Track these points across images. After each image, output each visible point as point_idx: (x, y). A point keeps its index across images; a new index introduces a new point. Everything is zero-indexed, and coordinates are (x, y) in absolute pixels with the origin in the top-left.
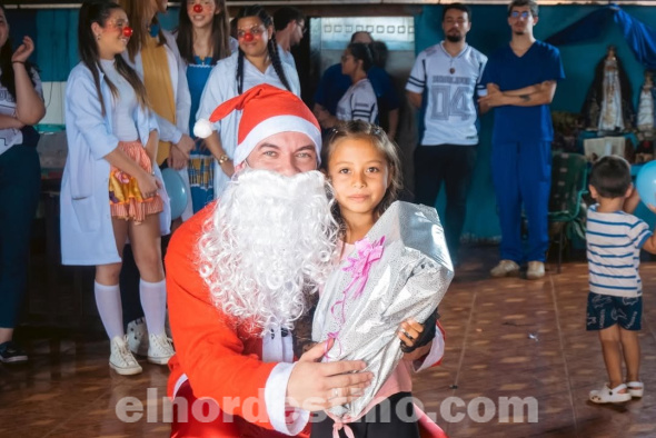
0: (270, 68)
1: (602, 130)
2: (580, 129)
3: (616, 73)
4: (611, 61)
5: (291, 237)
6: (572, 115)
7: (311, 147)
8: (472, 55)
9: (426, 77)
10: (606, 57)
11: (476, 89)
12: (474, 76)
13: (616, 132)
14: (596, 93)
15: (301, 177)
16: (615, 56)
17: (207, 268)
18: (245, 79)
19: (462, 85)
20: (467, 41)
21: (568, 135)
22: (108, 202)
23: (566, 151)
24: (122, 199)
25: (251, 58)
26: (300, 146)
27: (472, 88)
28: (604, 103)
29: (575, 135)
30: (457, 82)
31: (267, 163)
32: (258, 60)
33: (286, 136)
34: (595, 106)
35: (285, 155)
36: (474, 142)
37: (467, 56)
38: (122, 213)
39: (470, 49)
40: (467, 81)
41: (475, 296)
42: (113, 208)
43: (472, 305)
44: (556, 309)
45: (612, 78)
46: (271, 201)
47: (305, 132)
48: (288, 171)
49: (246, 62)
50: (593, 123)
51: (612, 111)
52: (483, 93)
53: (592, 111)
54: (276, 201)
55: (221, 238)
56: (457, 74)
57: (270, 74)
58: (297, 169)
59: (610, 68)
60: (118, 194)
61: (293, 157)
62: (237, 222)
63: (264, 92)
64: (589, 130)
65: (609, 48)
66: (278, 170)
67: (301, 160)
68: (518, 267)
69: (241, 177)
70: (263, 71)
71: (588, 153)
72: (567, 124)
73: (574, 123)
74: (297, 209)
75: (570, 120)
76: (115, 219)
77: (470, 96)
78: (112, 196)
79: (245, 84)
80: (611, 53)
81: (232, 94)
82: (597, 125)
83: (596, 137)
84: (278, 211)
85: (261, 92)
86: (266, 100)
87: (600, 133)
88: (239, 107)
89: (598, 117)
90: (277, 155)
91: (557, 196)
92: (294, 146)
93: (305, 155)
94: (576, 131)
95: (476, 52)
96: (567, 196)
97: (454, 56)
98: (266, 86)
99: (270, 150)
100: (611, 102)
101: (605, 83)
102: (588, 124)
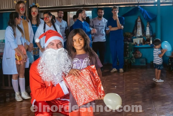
0: (52, 26)
1: (138, 36)
2: (132, 36)
3: (140, 22)
4: (139, 20)
5: (58, 63)
6: (130, 33)
7: (61, 43)
8: (104, 20)
9: (93, 25)
10: (138, 19)
11: (105, 28)
12: (105, 25)
13: (141, 37)
14: (136, 27)
15: (59, 49)
16: (140, 18)
17: (41, 71)
18: (46, 29)
19: (102, 27)
20: (103, 17)
21: (129, 38)
22: (15, 61)
23: (129, 42)
24: (19, 60)
25: (47, 24)
26: (58, 43)
27: (104, 28)
28: (138, 30)
29: (131, 38)
30: (101, 27)
31: (51, 47)
32: (49, 24)
33: (55, 41)
34: (135, 31)
35: (55, 45)
36: (105, 41)
37: (103, 21)
38: (19, 63)
39: (104, 19)
40: (103, 26)
41: (106, 78)
42: (16, 62)
43: (105, 81)
44: (125, 81)
45: (139, 24)
46: (53, 55)
47: (59, 39)
48: (56, 48)
49: (46, 25)
50: (135, 35)
51: (139, 32)
52: (107, 29)
53: (135, 32)
54: (54, 55)
55: (43, 65)
56: (101, 25)
57: (52, 27)
58: (58, 48)
59: (139, 21)
60: (18, 59)
61: (57, 45)
62: (46, 61)
63: (50, 31)
64: (134, 36)
65: (138, 17)
66: (54, 48)
67: (59, 46)
68: (117, 70)
69: (46, 50)
70: (50, 27)
71: (134, 42)
72: (129, 35)
73: (130, 35)
74: (59, 56)
75: (129, 34)
76: (17, 65)
77: (104, 30)
78: (16, 59)
79: (46, 30)
80: (139, 18)
81: (43, 33)
82: (136, 35)
83: (136, 38)
84: (55, 57)
85: (50, 32)
86: (51, 33)
87: (137, 37)
88: (45, 35)
89: (136, 33)
90: (53, 45)
91: (126, 53)
92: (57, 43)
93: (60, 45)
94: (131, 37)
95: (105, 19)
96: (129, 53)
97: (100, 20)
98: (51, 30)
99: (52, 44)
100: (139, 29)
101: (138, 25)
102: (134, 35)
